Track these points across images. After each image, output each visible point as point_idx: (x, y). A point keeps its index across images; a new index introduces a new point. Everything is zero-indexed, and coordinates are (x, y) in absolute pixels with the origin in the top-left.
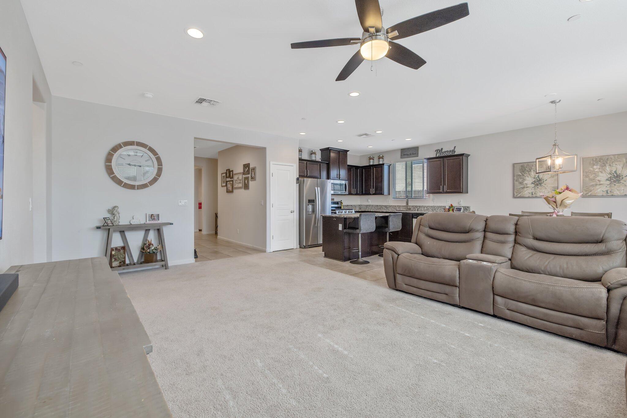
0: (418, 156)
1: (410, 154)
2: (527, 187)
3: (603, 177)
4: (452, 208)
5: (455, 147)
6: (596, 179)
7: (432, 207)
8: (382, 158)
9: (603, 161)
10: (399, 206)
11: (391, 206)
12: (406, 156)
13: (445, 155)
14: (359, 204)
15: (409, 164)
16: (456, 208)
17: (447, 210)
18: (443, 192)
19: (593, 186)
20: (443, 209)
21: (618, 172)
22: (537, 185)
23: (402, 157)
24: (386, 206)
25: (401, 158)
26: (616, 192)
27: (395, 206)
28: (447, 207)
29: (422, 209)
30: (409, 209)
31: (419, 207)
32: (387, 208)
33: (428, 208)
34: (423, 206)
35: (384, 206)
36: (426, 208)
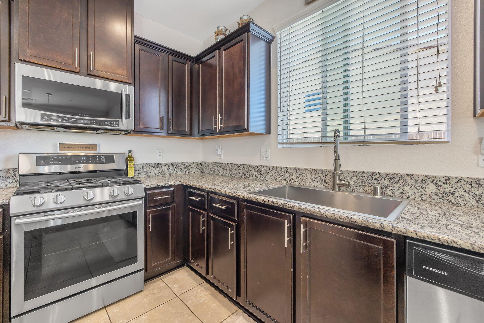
14: (201, 160)
27: (286, 170)
29: (407, 189)
30: (339, 185)
31: (392, 177)
32: (262, 174)
33: (448, 188)
34: (411, 176)
35: (253, 167)
36: (431, 188)
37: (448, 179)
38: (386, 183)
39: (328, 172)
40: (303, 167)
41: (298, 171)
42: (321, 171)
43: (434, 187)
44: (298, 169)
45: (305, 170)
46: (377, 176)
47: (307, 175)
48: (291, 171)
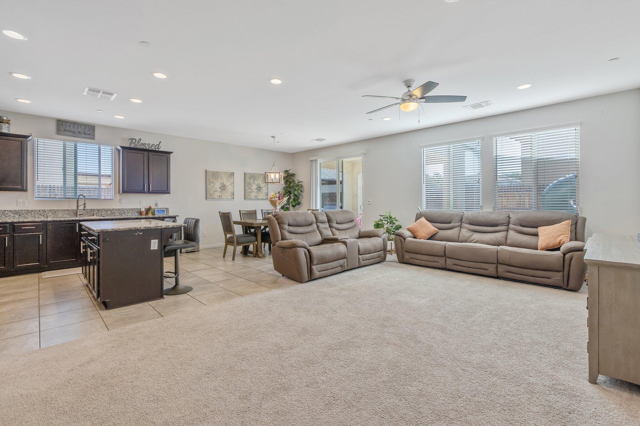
0: (94, 139)
1: (79, 133)
2: (216, 191)
3: (254, 187)
4: (151, 211)
5: (160, 142)
6: (252, 188)
7: (119, 210)
8: (8, 122)
9: (253, 177)
10: (54, 212)
11: (32, 211)
12: (70, 133)
13: (144, 148)
15: (70, 146)
16: (157, 211)
17: (144, 213)
18: (149, 192)
19: (250, 192)
20: (136, 212)
21: (260, 185)
22: (222, 190)
23: (59, 132)
24: (16, 212)
25: (58, 134)
26: (259, 197)
27: (44, 211)
28: (143, 210)
29: (103, 213)
30: (80, 215)
31: (98, 210)
32: (21, 215)
33: (113, 212)
34: (104, 209)
35: (10, 211)
36: (109, 212)
37: (113, 209)
38: (96, 212)
39: (73, 210)
40: (56, 209)
41: (53, 211)
42: (67, 210)
43: (110, 212)
44: (53, 210)
45: (58, 210)
46: (93, 210)
47: (59, 212)
48: (47, 212)
